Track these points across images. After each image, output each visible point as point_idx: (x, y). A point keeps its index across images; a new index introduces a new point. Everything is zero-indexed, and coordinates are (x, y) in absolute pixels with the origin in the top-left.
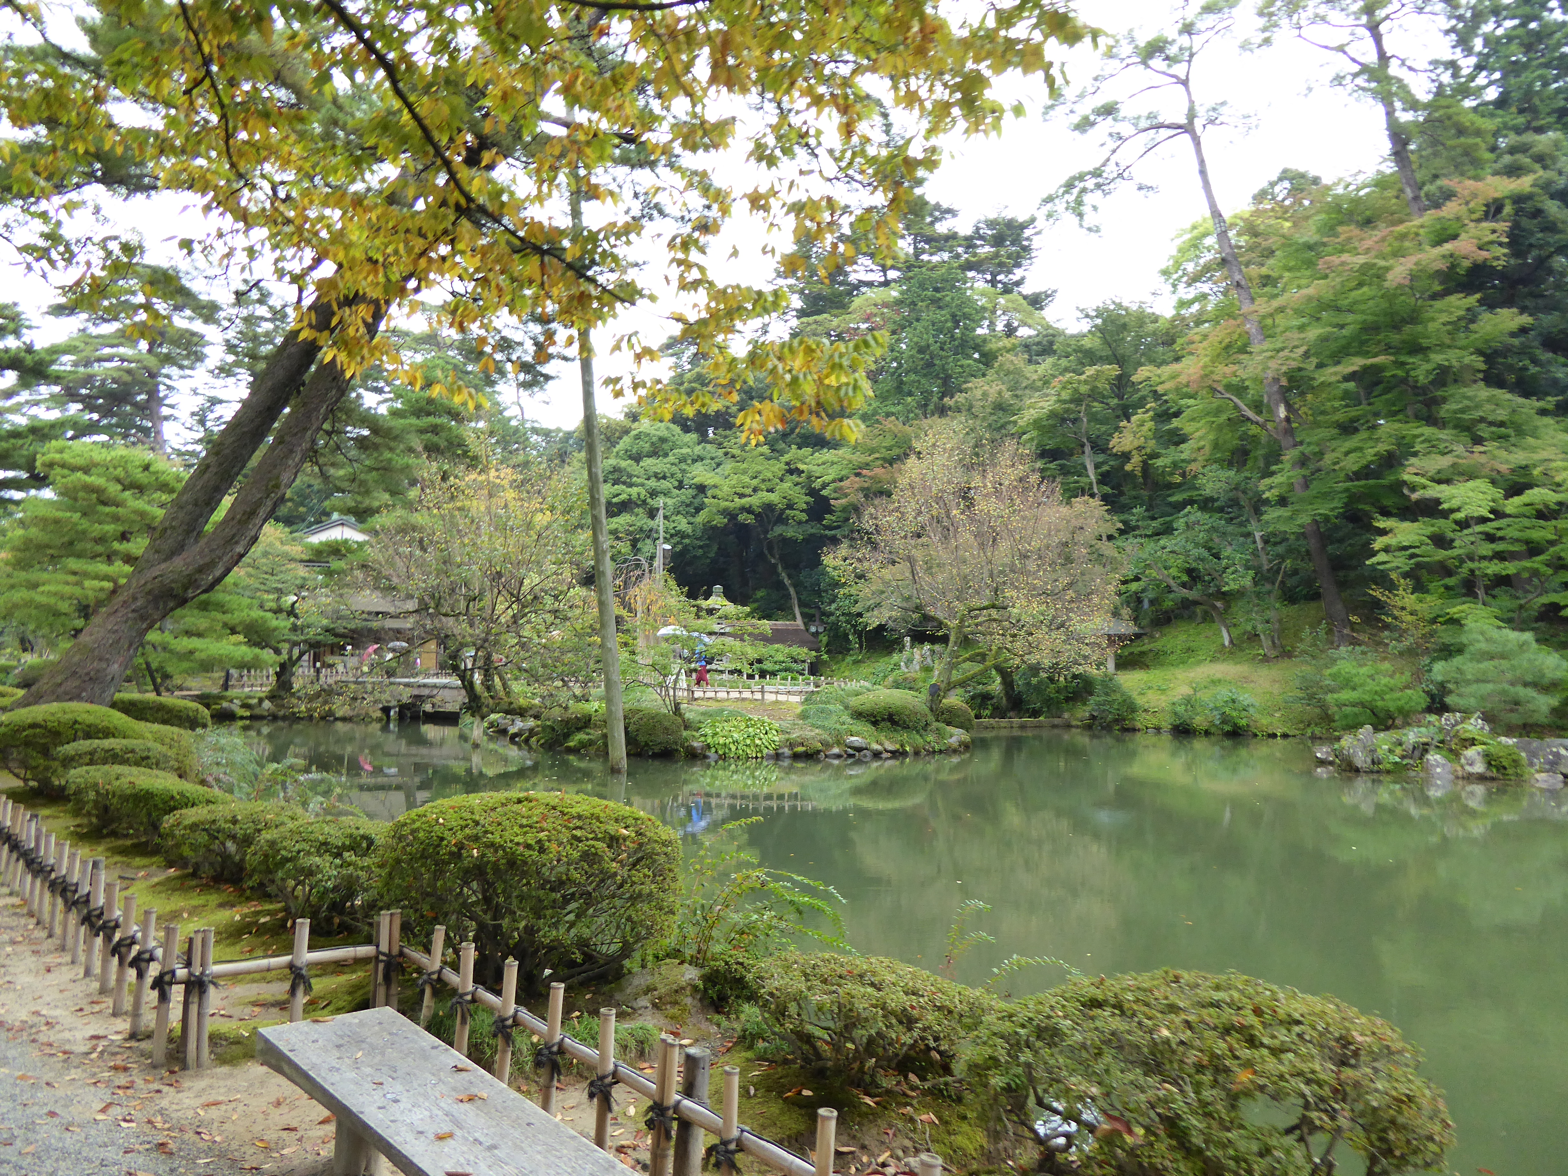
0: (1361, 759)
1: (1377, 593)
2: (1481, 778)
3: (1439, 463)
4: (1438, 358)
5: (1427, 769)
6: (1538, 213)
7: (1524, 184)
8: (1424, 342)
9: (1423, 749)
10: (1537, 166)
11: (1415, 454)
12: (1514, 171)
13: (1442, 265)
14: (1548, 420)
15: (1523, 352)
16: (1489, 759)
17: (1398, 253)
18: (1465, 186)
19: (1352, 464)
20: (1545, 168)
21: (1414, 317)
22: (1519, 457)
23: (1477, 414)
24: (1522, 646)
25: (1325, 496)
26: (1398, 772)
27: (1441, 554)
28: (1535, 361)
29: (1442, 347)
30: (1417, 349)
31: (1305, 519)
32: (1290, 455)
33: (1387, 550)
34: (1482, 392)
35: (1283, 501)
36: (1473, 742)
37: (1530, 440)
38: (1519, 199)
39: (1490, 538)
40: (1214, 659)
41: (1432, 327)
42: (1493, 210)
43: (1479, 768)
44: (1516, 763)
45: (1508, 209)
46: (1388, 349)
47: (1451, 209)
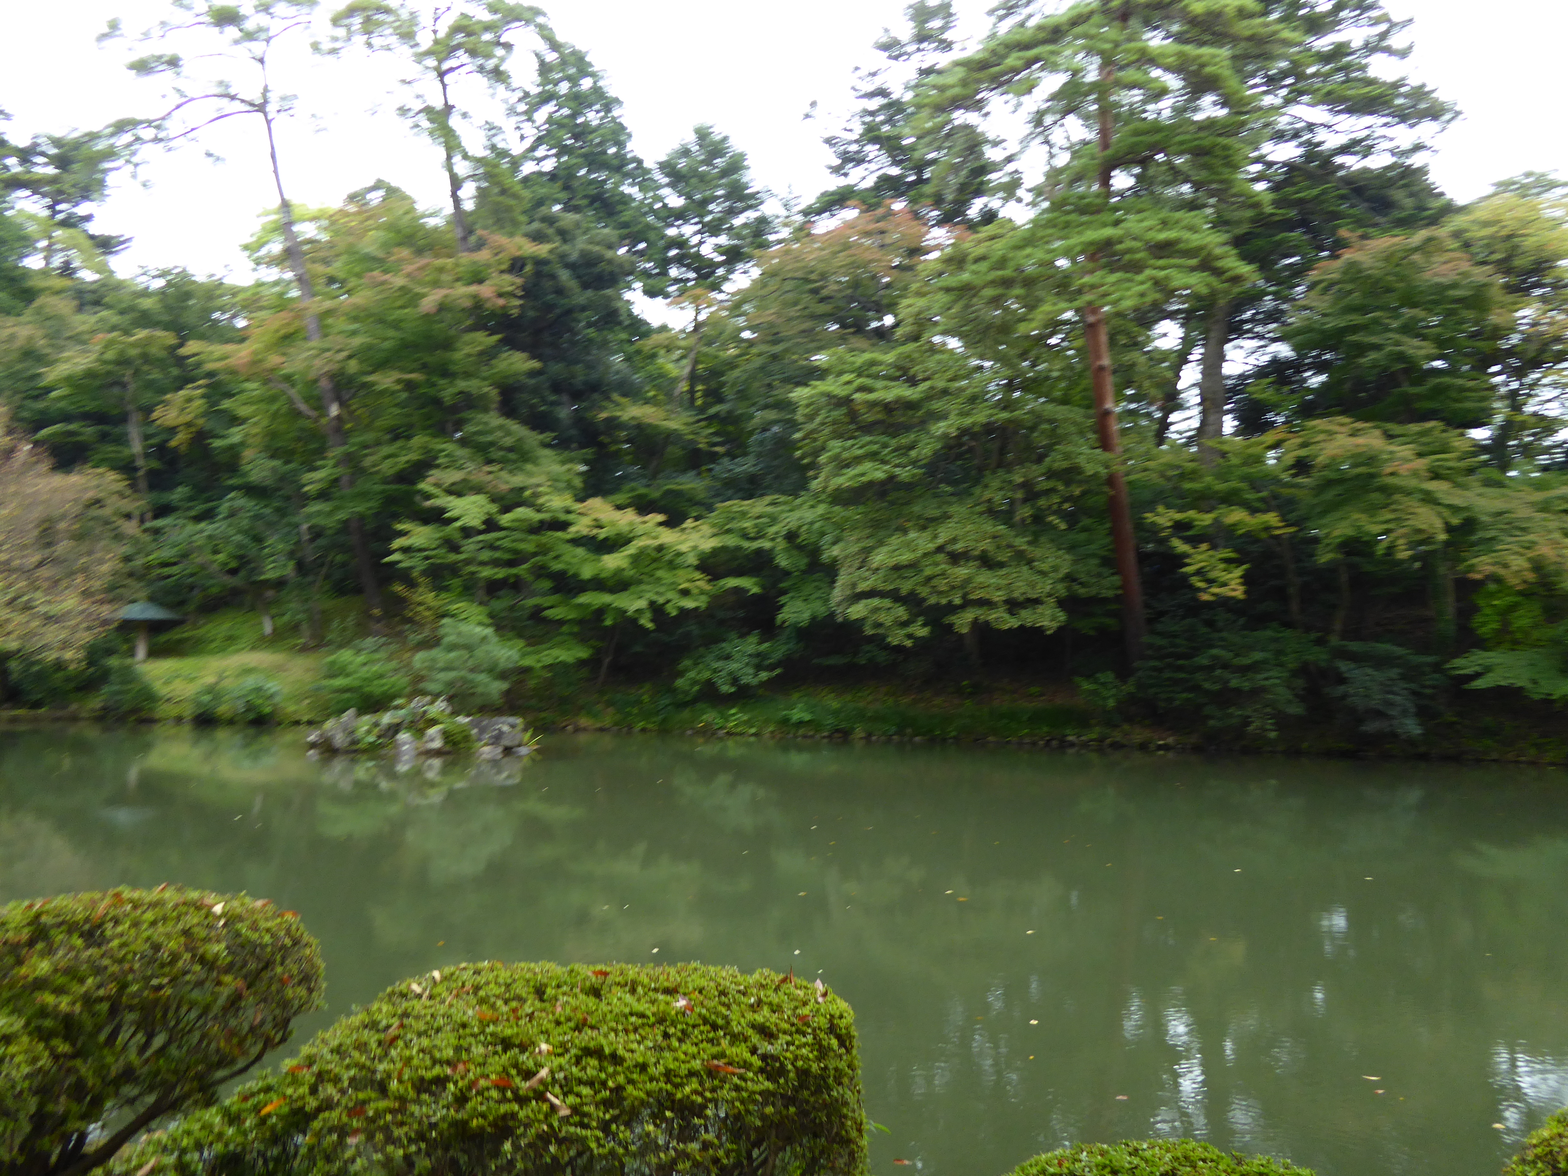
0: (340, 740)
1: (398, 588)
2: (437, 753)
3: (452, 476)
4: (462, 384)
5: (397, 746)
6: (553, 277)
7: (543, 250)
8: (454, 368)
9: (395, 729)
10: (558, 238)
11: (438, 466)
12: (538, 237)
13: (467, 303)
14: (547, 452)
15: (535, 391)
16: (447, 736)
17: (436, 284)
18: (500, 239)
19: (388, 468)
20: (565, 241)
21: (448, 345)
22: (517, 480)
23: (489, 438)
24: (484, 639)
25: (364, 495)
26: (372, 751)
27: (453, 557)
28: (544, 401)
29: (467, 375)
30: (446, 372)
31: (342, 515)
32: (336, 452)
33: (406, 550)
34: (494, 420)
35: (323, 495)
36: (433, 722)
37: (529, 467)
38: (539, 262)
39: (492, 547)
40: (253, 648)
41: (458, 355)
42: (516, 265)
43: (437, 744)
44: (467, 738)
45: (528, 268)
46: (424, 367)
47: (484, 255)
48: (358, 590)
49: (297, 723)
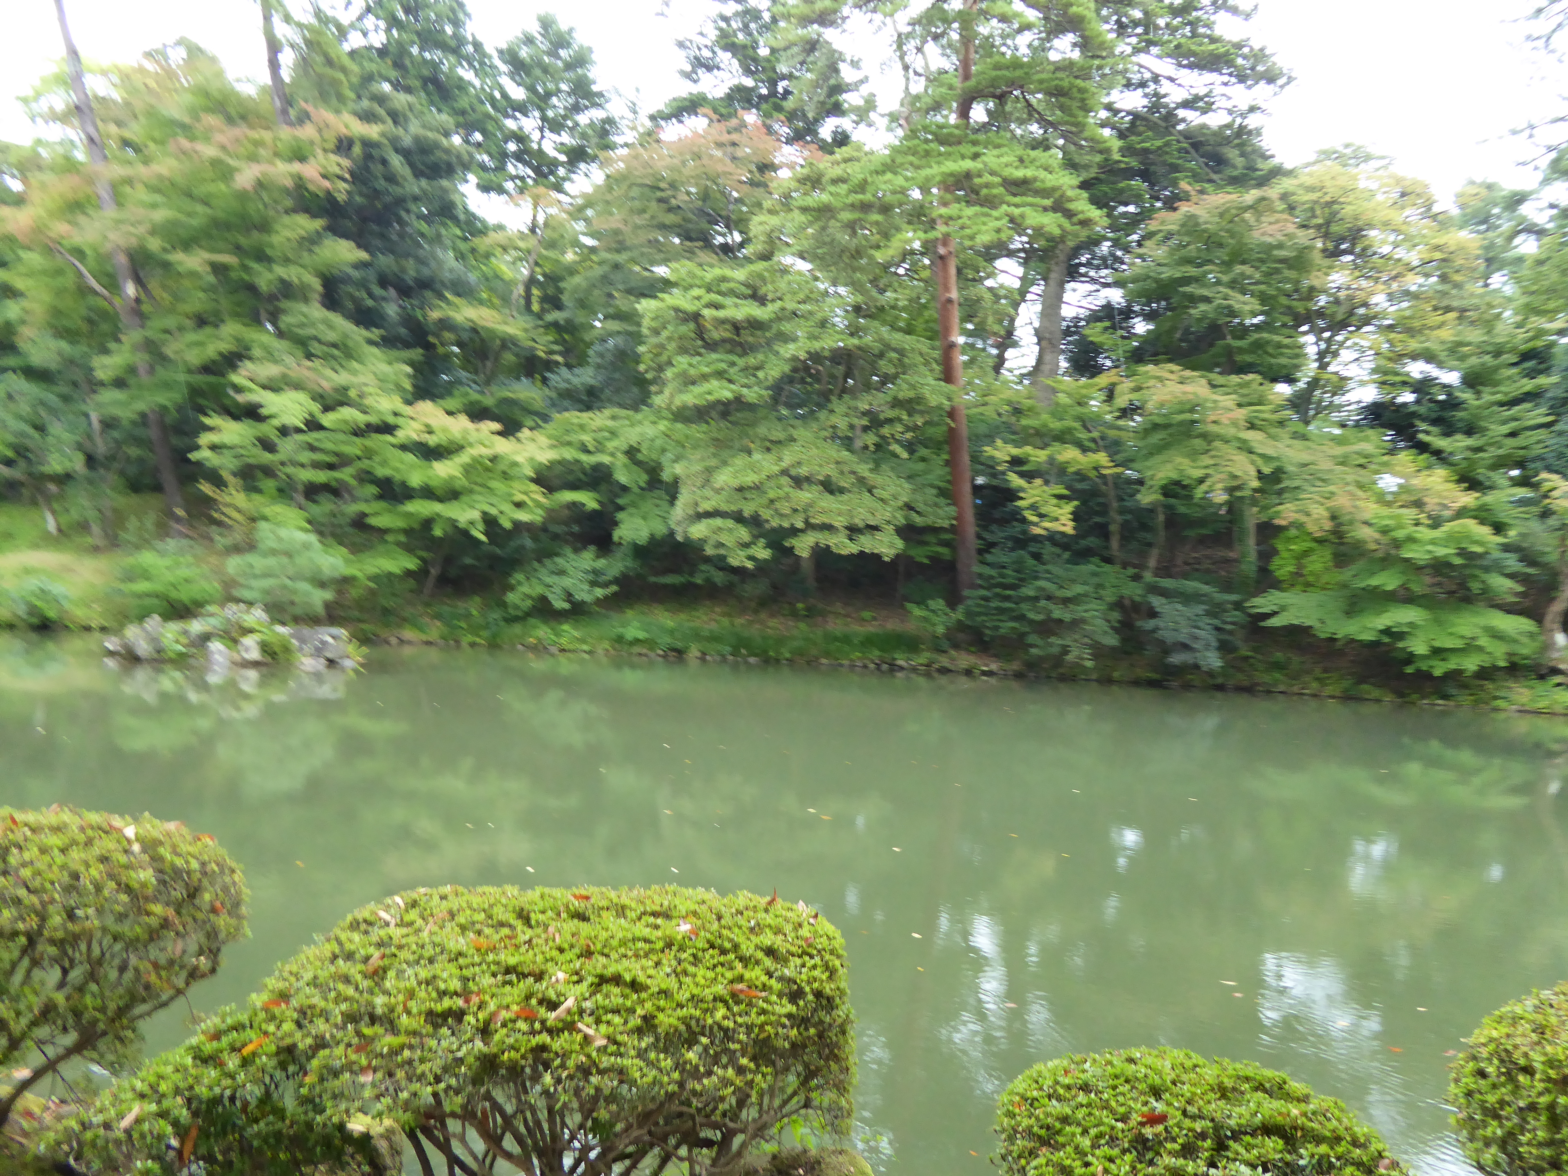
0: (143, 648)
1: (206, 488)
2: (255, 664)
3: (269, 370)
4: (280, 271)
5: (207, 655)
6: (384, 162)
7: (373, 131)
8: (269, 252)
9: (206, 637)
10: (389, 121)
11: (250, 358)
12: (368, 117)
13: (289, 183)
14: (375, 350)
15: (363, 284)
16: (265, 647)
17: (253, 158)
18: (326, 115)
19: (194, 358)
20: (395, 122)
21: (264, 227)
22: (342, 378)
23: (311, 331)
24: (306, 546)
25: (167, 385)
26: (180, 661)
27: (267, 457)
28: (371, 295)
29: (287, 261)
30: (262, 257)
31: (141, 406)
32: (132, 336)
33: (213, 447)
34: (316, 311)
35: (119, 383)
36: (251, 631)
37: (355, 364)
38: (367, 144)
39: (312, 448)
40: (35, 546)
41: (276, 239)
42: (343, 146)
43: (255, 654)
44: (287, 649)
45: (357, 150)
46: (238, 249)
47: (308, 132)
48: (157, 488)
49: (88, 629)
